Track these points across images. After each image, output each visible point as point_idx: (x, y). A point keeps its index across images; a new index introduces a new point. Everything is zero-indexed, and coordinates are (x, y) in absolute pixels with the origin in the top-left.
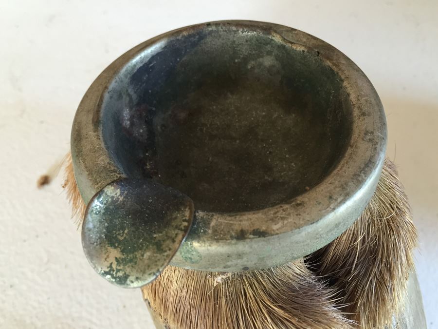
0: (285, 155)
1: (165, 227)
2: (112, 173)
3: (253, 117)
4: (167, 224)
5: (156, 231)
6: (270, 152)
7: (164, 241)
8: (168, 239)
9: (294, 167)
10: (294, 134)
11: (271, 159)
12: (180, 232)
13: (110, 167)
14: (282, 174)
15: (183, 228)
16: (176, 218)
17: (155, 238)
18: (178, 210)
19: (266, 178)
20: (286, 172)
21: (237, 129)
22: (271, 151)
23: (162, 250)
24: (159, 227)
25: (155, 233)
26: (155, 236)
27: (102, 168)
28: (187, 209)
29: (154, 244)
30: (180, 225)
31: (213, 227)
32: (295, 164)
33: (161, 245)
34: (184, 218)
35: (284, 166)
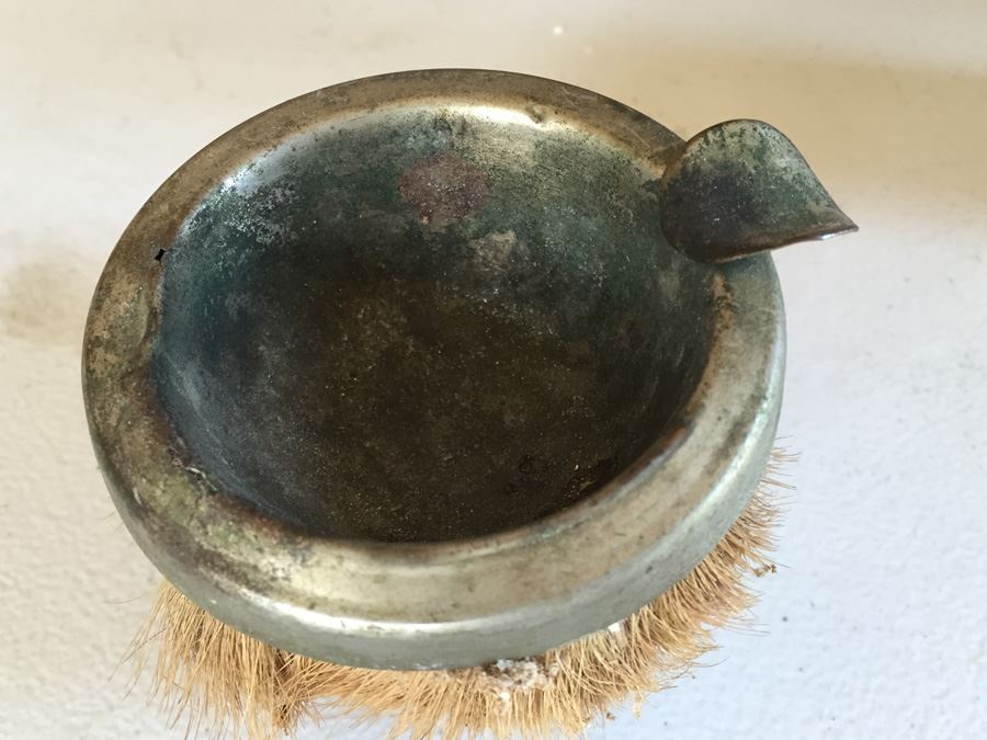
0: (344, 345)
1: (733, 164)
2: (735, 307)
3: (298, 438)
4: (726, 166)
5: (747, 175)
6: (353, 375)
7: (751, 150)
8: (745, 145)
9: (366, 310)
10: (296, 340)
11: (366, 366)
12: (726, 134)
13: (730, 319)
14: (388, 326)
15: (719, 133)
16: (711, 161)
17: (755, 168)
18: (697, 170)
19: (412, 349)
20: (381, 321)
21: (342, 461)
22: (348, 374)
23: (762, 142)
24: (738, 175)
25: (750, 174)
26: (753, 171)
27: (743, 327)
28: (689, 155)
29: (763, 163)
30: (716, 142)
31: (664, 145)
32: (358, 311)
33: (758, 149)
34: (704, 146)
35: (369, 332)
